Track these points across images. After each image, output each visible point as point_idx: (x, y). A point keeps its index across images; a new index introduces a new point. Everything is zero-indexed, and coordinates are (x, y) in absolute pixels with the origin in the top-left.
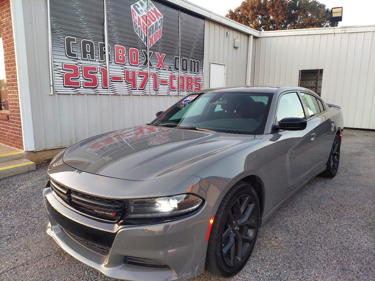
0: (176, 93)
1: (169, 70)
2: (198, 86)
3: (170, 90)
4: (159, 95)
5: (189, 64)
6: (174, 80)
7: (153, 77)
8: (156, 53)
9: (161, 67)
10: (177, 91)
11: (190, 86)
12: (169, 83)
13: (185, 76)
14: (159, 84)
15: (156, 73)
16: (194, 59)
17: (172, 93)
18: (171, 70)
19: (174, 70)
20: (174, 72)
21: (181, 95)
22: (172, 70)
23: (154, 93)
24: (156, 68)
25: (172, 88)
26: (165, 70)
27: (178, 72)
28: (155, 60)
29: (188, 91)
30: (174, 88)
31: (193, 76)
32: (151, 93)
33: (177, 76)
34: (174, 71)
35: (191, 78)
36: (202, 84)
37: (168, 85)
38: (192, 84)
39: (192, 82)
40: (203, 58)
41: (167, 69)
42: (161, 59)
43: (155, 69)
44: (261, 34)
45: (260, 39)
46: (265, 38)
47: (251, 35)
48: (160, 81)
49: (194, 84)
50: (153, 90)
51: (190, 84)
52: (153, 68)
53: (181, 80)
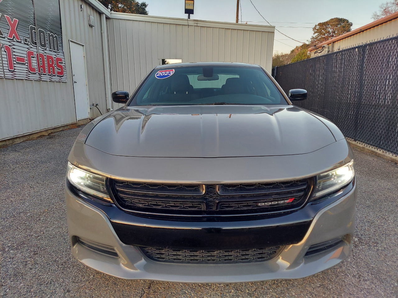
0: (37, 76)
1: (25, 44)
2: (60, 69)
3: (30, 72)
4: (16, 79)
5: (47, 38)
6: (33, 59)
7: (6, 52)
8: (5, 15)
9: (14, 37)
10: (37, 74)
11: (51, 69)
12: (26, 62)
13: (45, 54)
14: (15, 62)
15: (9, 46)
16: (52, 33)
17: (32, 77)
18: (27, 44)
19: (31, 44)
20: (32, 48)
21: (42, 80)
22: (29, 44)
23: (9, 75)
24: (8, 39)
25: (31, 70)
26: (20, 42)
27: (36, 48)
28: (6, 26)
29: (51, 75)
30: (34, 70)
31: (53, 55)
32: (6, 76)
33: (35, 53)
34: (31, 46)
35: (51, 58)
36: (64, 67)
37: (27, 64)
38: (53, 65)
39: (53, 64)
40: (62, 33)
41: (23, 42)
42: (13, 26)
43: (6, 39)
44: (112, 15)
45: (112, 20)
46: (118, 20)
47: (103, 13)
48: (15, 58)
49: (55, 65)
50: (8, 71)
51: (52, 66)
52: (4, 38)
53: (41, 59)
